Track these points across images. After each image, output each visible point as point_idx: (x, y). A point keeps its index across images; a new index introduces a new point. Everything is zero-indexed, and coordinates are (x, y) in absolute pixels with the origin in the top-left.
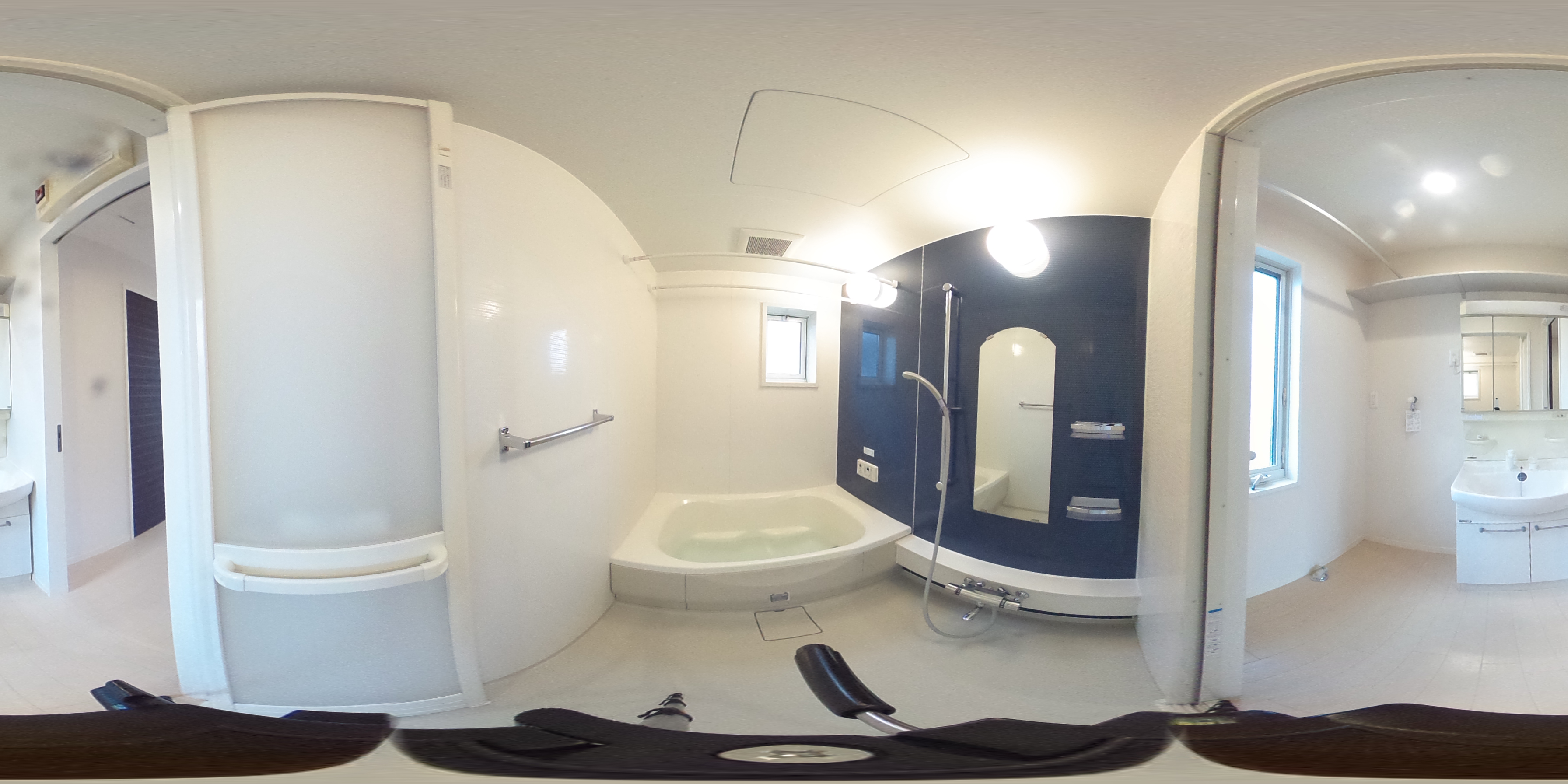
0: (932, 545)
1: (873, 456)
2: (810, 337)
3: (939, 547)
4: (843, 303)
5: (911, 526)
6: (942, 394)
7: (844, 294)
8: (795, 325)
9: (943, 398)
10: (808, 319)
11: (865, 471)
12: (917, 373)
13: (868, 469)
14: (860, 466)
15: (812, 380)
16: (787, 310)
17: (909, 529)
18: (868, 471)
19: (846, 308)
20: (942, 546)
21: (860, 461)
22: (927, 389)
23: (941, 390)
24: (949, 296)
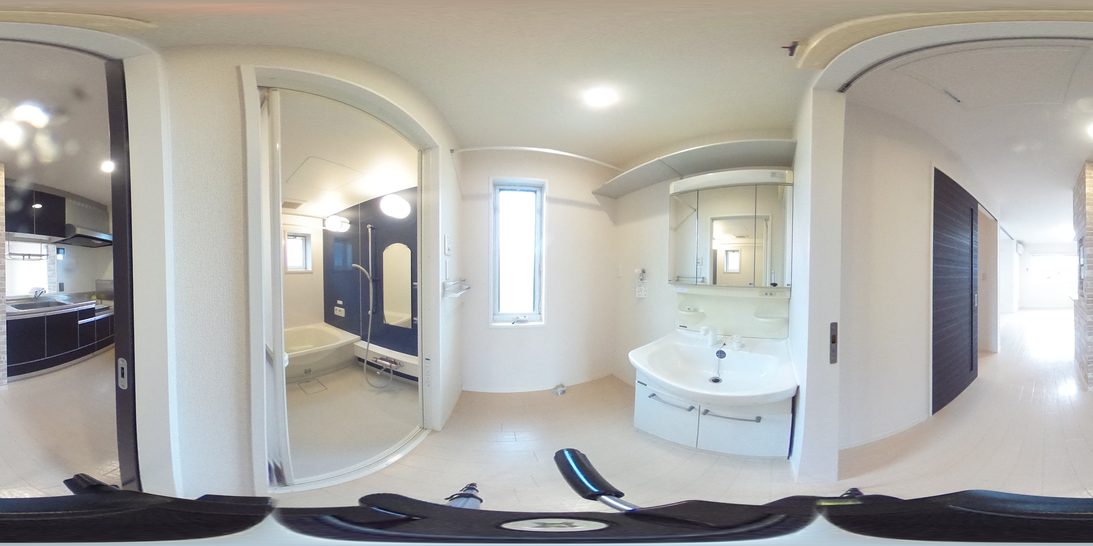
0: (367, 343)
1: (342, 304)
2: (308, 246)
3: (370, 344)
4: (324, 230)
5: (360, 336)
6: (369, 273)
7: (324, 226)
8: (299, 241)
9: (369, 276)
10: (307, 237)
11: (338, 312)
12: (359, 265)
13: (340, 311)
14: (336, 310)
15: (310, 268)
16: (295, 233)
17: (359, 338)
18: (340, 312)
19: (326, 233)
20: (371, 343)
21: (336, 308)
22: (364, 273)
23: (368, 272)
24: (370, 230)
